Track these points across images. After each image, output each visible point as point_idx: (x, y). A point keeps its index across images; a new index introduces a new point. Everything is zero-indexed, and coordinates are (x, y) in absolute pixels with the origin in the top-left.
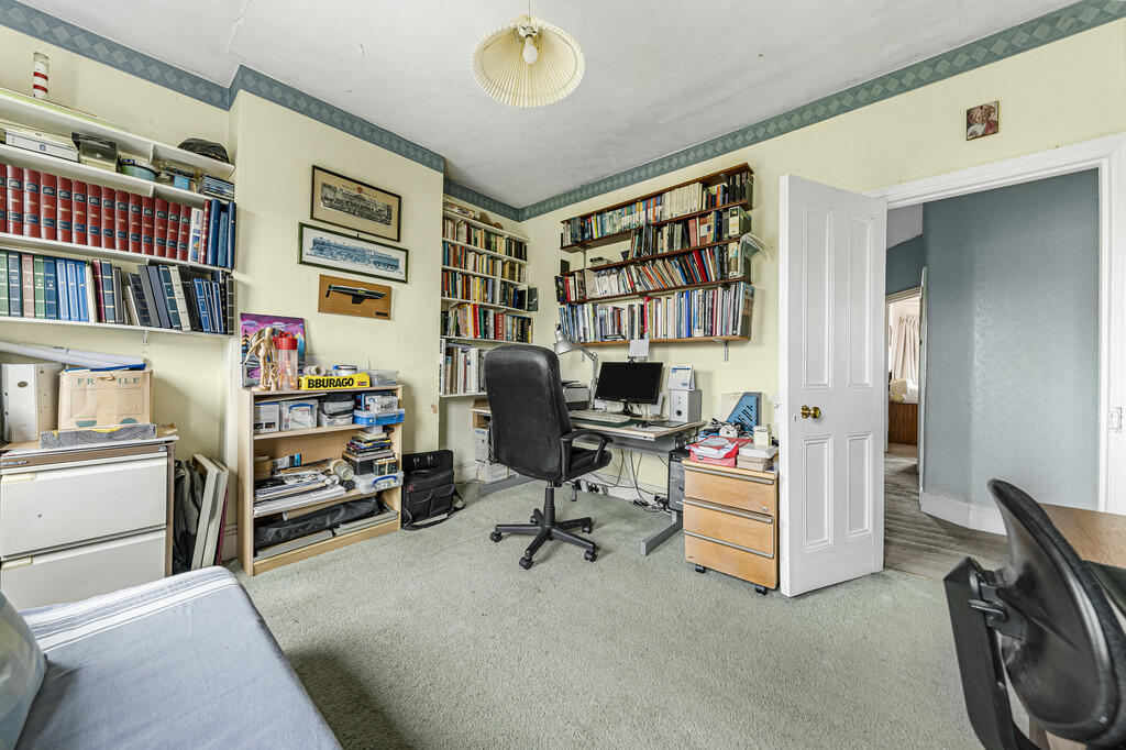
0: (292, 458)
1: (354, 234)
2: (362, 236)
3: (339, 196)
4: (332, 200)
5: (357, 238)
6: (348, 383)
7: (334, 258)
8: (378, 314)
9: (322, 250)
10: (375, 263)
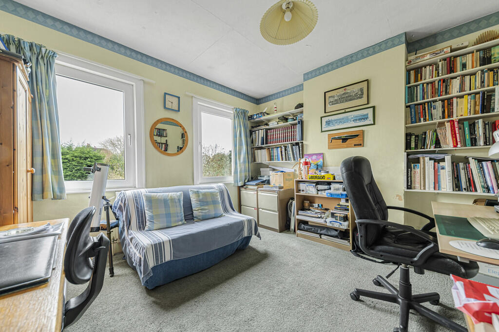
0: (319, 205)
1: (343, 111)
2: (347, 110)
3: (336, 98)
4: (333, 102)
5: (345, 112)
6: (323, 178)
7: (334, 125)
8: (355, 145)
9: (329, 124)
10: (354, 121)
